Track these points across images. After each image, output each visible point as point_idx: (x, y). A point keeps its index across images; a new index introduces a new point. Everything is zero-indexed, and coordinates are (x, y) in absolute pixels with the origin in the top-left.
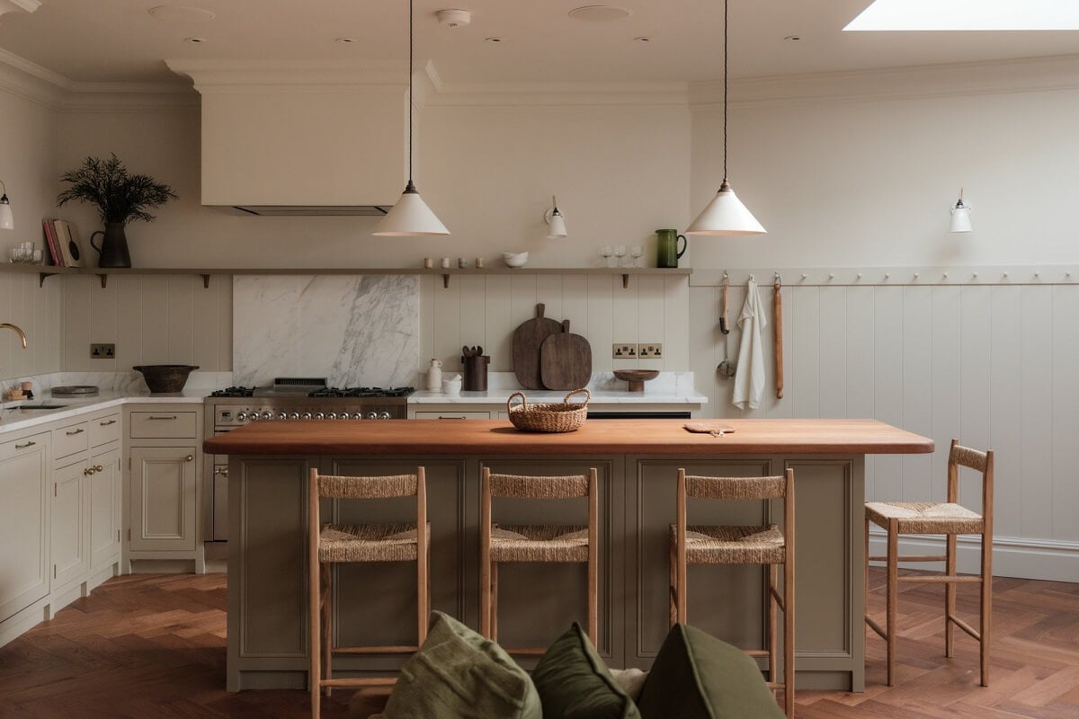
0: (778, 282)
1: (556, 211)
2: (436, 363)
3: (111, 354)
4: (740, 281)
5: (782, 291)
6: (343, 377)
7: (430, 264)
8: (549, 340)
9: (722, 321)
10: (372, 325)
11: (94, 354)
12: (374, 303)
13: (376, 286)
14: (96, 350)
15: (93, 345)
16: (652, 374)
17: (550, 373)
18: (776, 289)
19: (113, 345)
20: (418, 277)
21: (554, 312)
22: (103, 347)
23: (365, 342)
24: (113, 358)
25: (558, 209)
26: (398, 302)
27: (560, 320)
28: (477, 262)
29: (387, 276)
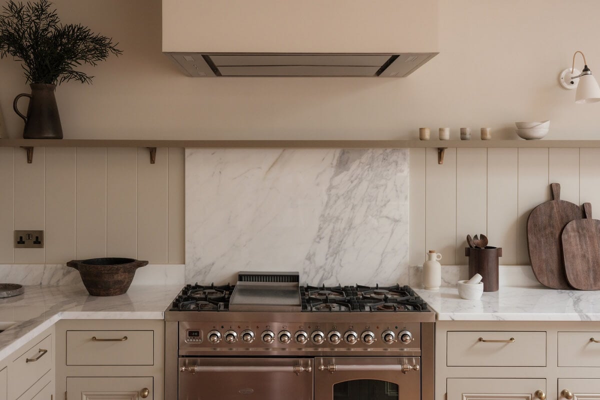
1: (586, 69)
2: (434, 256)
3: (40, 243)
6: (317, 272)
7: (427, 135)
8: (569, 227)
10: (353, 208)
11: (19, 243)
12: (355, 182)
13: (357, 162)
14: (21, 238)
15: (17, 232)
17: (575, 268)
19: (41, 232)
20: (408, 151)
21: (570, 194)
22: (29, 234)
23: (345, 229)
24: (42, 247)
25: (588, 67)
26: (383, 182)
27: (577, 202)
28: (483, 132)
29: (371, 150)
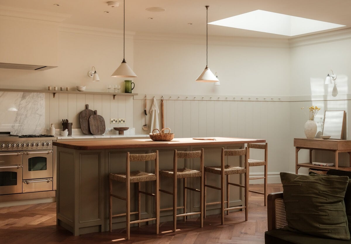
0: (162, 99)
1: (95, 72)
2: (53, 125)
4: (151, 98)
5: (164, 102)
6: (15, 131)
7: (51, 89)
8: (91, 117)
9: (145, 111)
10: (27, 111)
12: (28, 103)
13: (28, 97)
16: (126, 129)
17: (92, 129)
18: (162, 101)
20: (44, 94)
21: (91, 108)
23: (24, 118)
25: (96, 71)
26: (37, 103)
27: (93, 110)
28: (67, 89)
29: (33, 93)
